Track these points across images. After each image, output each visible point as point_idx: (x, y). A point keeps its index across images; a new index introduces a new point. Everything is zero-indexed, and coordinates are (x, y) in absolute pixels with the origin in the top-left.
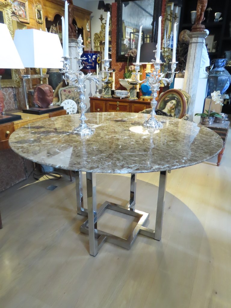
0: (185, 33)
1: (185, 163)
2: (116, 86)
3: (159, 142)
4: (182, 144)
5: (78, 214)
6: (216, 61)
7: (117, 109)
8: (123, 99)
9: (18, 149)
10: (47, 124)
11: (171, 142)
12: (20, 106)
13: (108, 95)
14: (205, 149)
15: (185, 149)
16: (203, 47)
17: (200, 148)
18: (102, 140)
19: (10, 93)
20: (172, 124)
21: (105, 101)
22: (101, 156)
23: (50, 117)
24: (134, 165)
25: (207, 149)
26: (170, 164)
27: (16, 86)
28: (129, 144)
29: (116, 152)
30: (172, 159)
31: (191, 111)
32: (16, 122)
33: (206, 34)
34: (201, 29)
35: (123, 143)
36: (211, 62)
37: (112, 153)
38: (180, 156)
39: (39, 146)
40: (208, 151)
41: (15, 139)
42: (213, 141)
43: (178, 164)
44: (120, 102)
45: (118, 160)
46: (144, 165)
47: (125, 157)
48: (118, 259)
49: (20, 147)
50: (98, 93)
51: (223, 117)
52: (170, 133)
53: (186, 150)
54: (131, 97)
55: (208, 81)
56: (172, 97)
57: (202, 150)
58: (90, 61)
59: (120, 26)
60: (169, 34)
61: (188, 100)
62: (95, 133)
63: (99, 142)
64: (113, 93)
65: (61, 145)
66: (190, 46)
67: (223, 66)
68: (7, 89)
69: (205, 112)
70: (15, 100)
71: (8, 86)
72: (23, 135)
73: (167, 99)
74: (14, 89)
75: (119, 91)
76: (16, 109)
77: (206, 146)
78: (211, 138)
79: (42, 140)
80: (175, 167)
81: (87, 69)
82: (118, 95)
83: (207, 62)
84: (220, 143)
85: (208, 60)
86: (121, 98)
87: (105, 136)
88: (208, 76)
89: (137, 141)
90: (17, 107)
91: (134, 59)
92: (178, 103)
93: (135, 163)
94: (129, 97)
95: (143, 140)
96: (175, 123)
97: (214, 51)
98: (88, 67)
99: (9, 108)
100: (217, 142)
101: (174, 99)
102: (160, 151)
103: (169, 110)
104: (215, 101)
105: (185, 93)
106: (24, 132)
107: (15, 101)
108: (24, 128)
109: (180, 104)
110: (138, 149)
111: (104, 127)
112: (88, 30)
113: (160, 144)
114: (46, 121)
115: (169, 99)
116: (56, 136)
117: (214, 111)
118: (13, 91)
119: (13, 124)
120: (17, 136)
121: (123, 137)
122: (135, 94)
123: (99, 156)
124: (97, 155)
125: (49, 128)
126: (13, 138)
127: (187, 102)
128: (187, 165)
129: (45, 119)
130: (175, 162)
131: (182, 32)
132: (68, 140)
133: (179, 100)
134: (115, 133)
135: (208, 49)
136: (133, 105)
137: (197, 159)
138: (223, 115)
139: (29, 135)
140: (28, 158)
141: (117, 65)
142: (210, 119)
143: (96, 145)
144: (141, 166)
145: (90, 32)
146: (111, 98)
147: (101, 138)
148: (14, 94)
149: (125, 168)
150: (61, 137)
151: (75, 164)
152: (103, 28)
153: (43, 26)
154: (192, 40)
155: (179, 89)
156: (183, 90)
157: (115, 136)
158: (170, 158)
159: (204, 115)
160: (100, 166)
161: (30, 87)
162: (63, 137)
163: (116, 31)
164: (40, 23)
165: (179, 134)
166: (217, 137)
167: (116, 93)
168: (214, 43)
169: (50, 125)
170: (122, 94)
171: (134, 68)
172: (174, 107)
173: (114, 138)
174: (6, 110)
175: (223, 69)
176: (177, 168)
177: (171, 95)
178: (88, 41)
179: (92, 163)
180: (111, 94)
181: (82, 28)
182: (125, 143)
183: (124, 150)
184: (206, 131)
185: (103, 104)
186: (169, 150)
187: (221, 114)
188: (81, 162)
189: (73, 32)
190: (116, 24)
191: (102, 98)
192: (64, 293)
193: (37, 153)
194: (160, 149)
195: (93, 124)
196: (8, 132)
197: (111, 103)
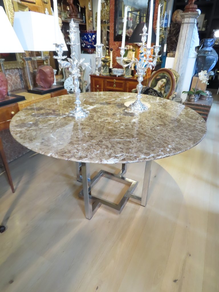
0: (178, 13)
1: (169, 152)
2: (114, 64)
3: (147, 127)
4: (168, 129)
5: (78, 181)
6: (205, 40)
7: (114, 86)
8: (119, 77)
9: (17, 134)
10: (47, 105)
11: (158, 126)
12: (26, 85)
13: (106, 73)
14: (190, 135)
15: (170, 135)
16: (194, 27)
17: (185, 134)
18: (94, 124)
19: (16, 74)
20: (161, 105)
21: (103, 79)
22: (91, 143)
23: (52, 97)
24: (120, 155)
25: (191, 136)
26: (155, 154)
27: (21, 67)
28: (119, 128)
29: (106, 139)
30: (158, 147)
31: (179, 89)
32: (20, 103)
33: (198, 14)
34: (194, 9)
35: (114, 128)
36: (201, 41)
37: (101, 139)
38: (165, 144)
39: (36, 130)
40: (193, 138)
41: (16, 122)
42: (197, 125)
43: (162, 153)
44: (116, 79)
45: (107, 148)
46: (130, 155)
47: (114, 144)
48: (109, 222)
49: (18, 131)
50: (97, 71)
51: (207, 94)
52: (158, 116)
53: (172, 136)
54: (127, 75)
55: (197, 60)
56: (163, 75)
57: (187, 136)
58: (90, 40)
59: (117, 6)
60: (164, 13)
61: (177, 79)
62: (89, 115)
63: (91, 126)
64: (110, 71)
65: (56, 130)
66: (182, 26)
67: (211, 45)
68: (13, 70)
69: (192, 90)
70: (22, 80)
71: (13, 68)
72: (24, 118)
73: (158, 77)
74: (20, 70)
75: (116, 69)
76: (23, 88)
77: (191, 131)
78: (196, 122)
79: (40, 123)
80: (159, 157)
81: (88, 48)
82: (115, 73)
83: (196, 42)
84: (204, 128)
85: (198, 40)
86: (117, 76)
87: (98, 119)
88: (197, 55)
89: (126, 126)
90: (23, 86)
91: (130, 39)
92: (168, 81)
93: (122, 151)
94: (125, 75)
95: (132, 124)
96: (164, 104)
97: (204, 29)
98: (88, 47)
99: (16, 87)
100: (201, 126)
101: (165, 78)
102: (147, 138)
103: (159, 88)
104: (202, 80)
105: (174, 72)
106: (26, 114)
107: (21, 82)
108: (26, 109)
109: (169, 83)
110: (127, 135)
111: (98, 109)
112: (90, 9)
113: (147, 129)
114: (47, 102)
115: (160, 77)
116: (53, 119)
117: (200, 89)
118: (19, 72)
119: (18, 105)
120: (18, 119)
121: (114, 120)
122: (130, 72)
123: (89, 143)
124: (87, 141)
125: (49, 110)
126: (14, 121)
127: (176, 81)
128: (171, 154)
129: (46, 100)
130: (160, 151)
131: (175, 12)
132: (64, 123)
133: (169, 79)
134: (108, 116)
135: (199, 28)
136: (128, 82)
137: (182, 148)
138: (208, 92)
139: (29, 118)
140: (23, 145)
141: (115, 45)
142: (196, 97)
143: (89, 130)
144: (127, 156)
145: (92, 11)
146: (109, 76)
147: (94, 122)
148: (20, 75)
149: (112, 158)
150: (57, 120)
151: (65, 152)
152: (103, 7)
153: (49, 5)
154: (184, 21)
155: (170, 68)
156: (174, 69)
157: (107, 120)
158: (156, 146)
159: (191, 92)
160: (88, 155)
161: (35, 67)
162: (60, 121)
163: (114, 11)
164: (45, 3)
165: (167, 117)
166: (202, 121)
167: (113, 71)
168: (204, 22)
169: (50, 106)
170: (119, 72)
171: (130, 48)
172: (164, 85)
173: (106, 121)
174: (14, 89)
175: (211, 49)
176: (161, 158)
177: (162, 74)
178: (90, 20)
179: (81, 151)
180: (108, 72)
181: (85, 7)
182: (115, 128)
183: (114, 135)
184: (191, 113)
185: (102, 82)
186: (156, 137)
187: (206, 92)
188: (72, 150)
189: (74, 13)
190: (114, 3)
191: (101, 76)
192: (63, 252)
193: (32, 139)
194: (147, 135)
195: (88, 105)
196: (13, 113)
197: (108, 80)
